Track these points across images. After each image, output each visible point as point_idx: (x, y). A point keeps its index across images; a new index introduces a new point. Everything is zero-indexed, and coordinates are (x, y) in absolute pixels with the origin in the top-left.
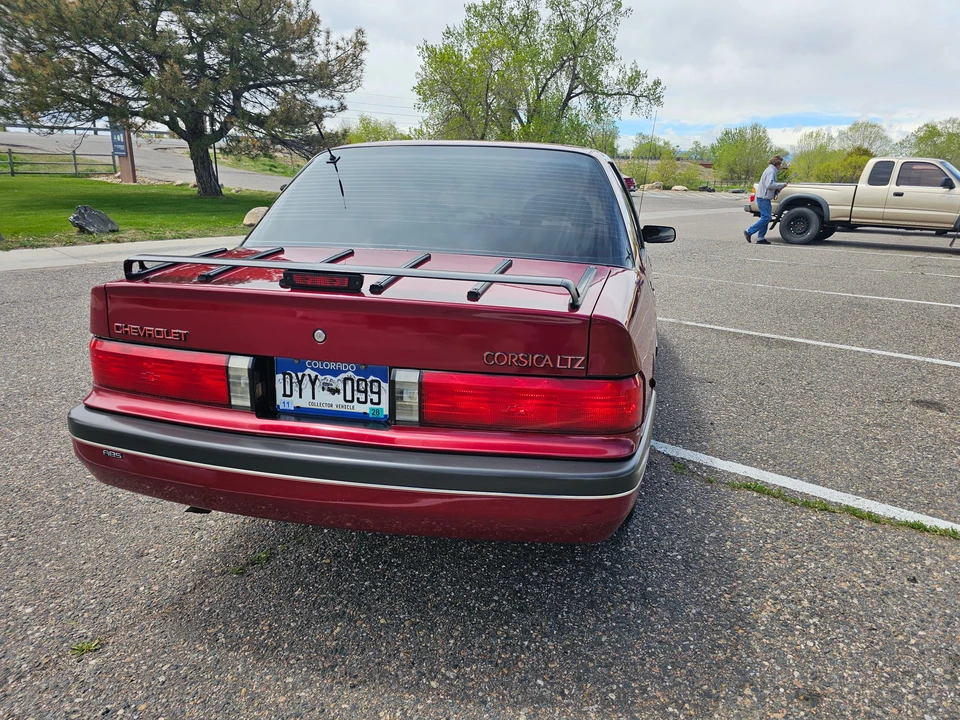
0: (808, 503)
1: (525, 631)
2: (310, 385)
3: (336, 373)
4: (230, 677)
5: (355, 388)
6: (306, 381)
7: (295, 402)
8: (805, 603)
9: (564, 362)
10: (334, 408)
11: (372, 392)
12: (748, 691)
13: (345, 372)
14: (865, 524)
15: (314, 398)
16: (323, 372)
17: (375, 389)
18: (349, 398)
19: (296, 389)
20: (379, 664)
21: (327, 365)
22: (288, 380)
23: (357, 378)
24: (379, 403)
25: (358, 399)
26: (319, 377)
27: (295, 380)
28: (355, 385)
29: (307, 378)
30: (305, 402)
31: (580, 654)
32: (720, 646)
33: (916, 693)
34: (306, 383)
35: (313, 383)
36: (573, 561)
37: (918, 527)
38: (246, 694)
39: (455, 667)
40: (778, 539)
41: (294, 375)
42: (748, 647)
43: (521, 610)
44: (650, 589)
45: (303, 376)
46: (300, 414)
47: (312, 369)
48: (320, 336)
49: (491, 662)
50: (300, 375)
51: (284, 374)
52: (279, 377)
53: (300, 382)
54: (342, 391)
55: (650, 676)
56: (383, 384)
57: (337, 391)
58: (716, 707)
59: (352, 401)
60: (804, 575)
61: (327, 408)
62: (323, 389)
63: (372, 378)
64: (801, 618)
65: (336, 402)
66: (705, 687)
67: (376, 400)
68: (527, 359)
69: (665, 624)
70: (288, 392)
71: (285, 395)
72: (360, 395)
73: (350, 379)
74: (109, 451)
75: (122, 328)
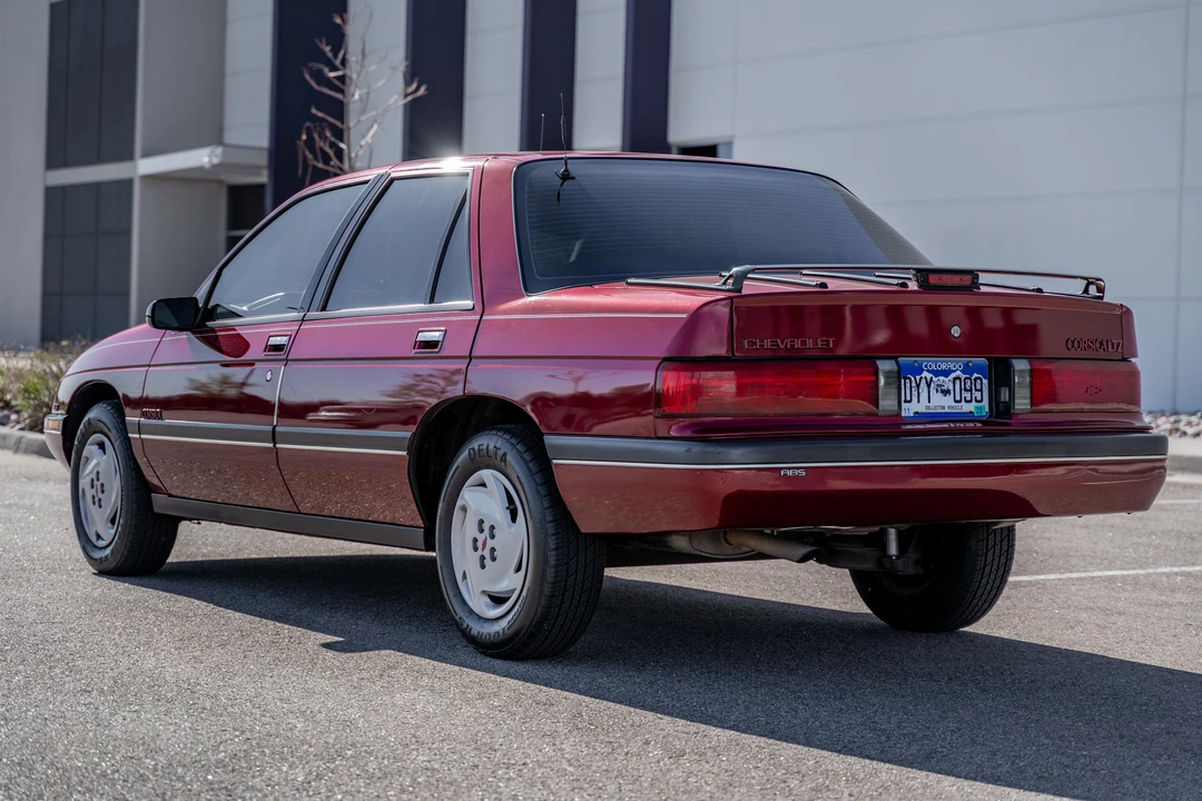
2: (926, 388)
3: (946, 373)
5: (963, 387)
6: (923, 385)
7: (915, 407)
9: (1112, 345)
10: (947, 410)
11: (976, 390)
13: (954, 371)
15: (929, 401)
16: (937, 373)
17: (979, 387)
18: (958, 398)
19: (915, 393)
21: (939, 366)
22: (908, 385)
23: (963, 377)
24: (982, 401)
25: (965, 398)
26: (934, 379)
27: (914, 384)
28: (962, 384)
29: (924, 381)
30: (923, 407)
35: (929, 386)
41: (913, 379)
45: (921, 378)
47: (928, 371)
48: (956, 331)
50: (918, 378)
51: (905, 378)
53: (918, 386)
54: (952, 393)
56: (984, 380)
57: (949, 392)
59: (961, 401)
61: (941, 411)
62: (937, 391)
63: (975, 375)
65: (948, 404)
67: (979, 398)
70: (908, 399)
71: (906, 401)
72: (968, 395)
73: (958, 378)
74: (789, 468)
75: (755, 343)
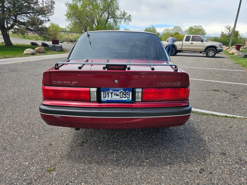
0: (203, 114)
1: (158, 149)
2: (111, 94)
3: (118, 91)
4: (94, 171)
5: (123, 94)
6: (110, 93)
7: (107, 99)
8: (213, 135)
9: (176, 84)
10: (117, 99)
11: (127, 95)
12: (211, 155)
13: (120, 90)
14: (216, 117)
15: (112, 97)
16: (114, 91)
17: (128, 94)
18: (121, 96)
19: (107, 95)
20: (129, 161)
21: (115, 89)
22: (105, 93)
23: (123, 91)
24: (129, 97)
25: (124, 97)
26: (113, 92)
27: (107, 93)
28: (123, 93)
30: (109, 99)
31: (173, 152)
32: (201, 146)
33: (242, 150)
34: (110, 94)
35: (112, 94)
36: (161, 133)
37: (226, 117)
38: (101, 174)
39: (148, 159)
40: (201, 122)
41: (106, 92)
42: (207, 146)
43: (155, 145)
44: (180, 136)
45: (109, 92)
46: (108, 102)
47: (112, 90)
48: (116, 81)
49: (155, 157)
50: (108, 92)
51: (104, 92)
52: (102, 93)
53: (108, 94)
54: (119, 95)
55: (190, 155)
56: (130, 92)
57: (118, 95)
58: (207, 159)
59: (122, 97)
60: (210, 129)
61: (115, 100)
62: (114, 95)
64: (214, 138)
65: (118, 98)
66: (203, 155)
67: (128, 97)
68: (168, 84)
69: (188, 143)
71: (104, 97)
72: (125, 96)
73: (121, 92)
74: (56, 116)
75: (56, 82)
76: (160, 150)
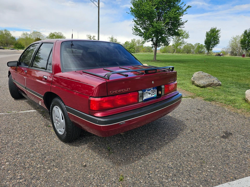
4: (150, 160)
12: (184, 122)
15: (147, 96)
17: (155, 91)
20: (158, 144)
21: (149, 89)
31: (169, 129)
35: (147, 93)
38: (156, 159)
39: (165, 138)
41: (144, 93)
42: (176, 119)
46: (145, 100)
47: (147, 90)
48: (153, 82)
49: (166, 135)
57: (150, 94)
58: (186, 125)
59: (152, 95)
61: (149, 98)
66: (182, 124)
69: (168, 121)
72: (153, 93)
73: (152, 90)
75: (113, 92)
76: (162, 131)
